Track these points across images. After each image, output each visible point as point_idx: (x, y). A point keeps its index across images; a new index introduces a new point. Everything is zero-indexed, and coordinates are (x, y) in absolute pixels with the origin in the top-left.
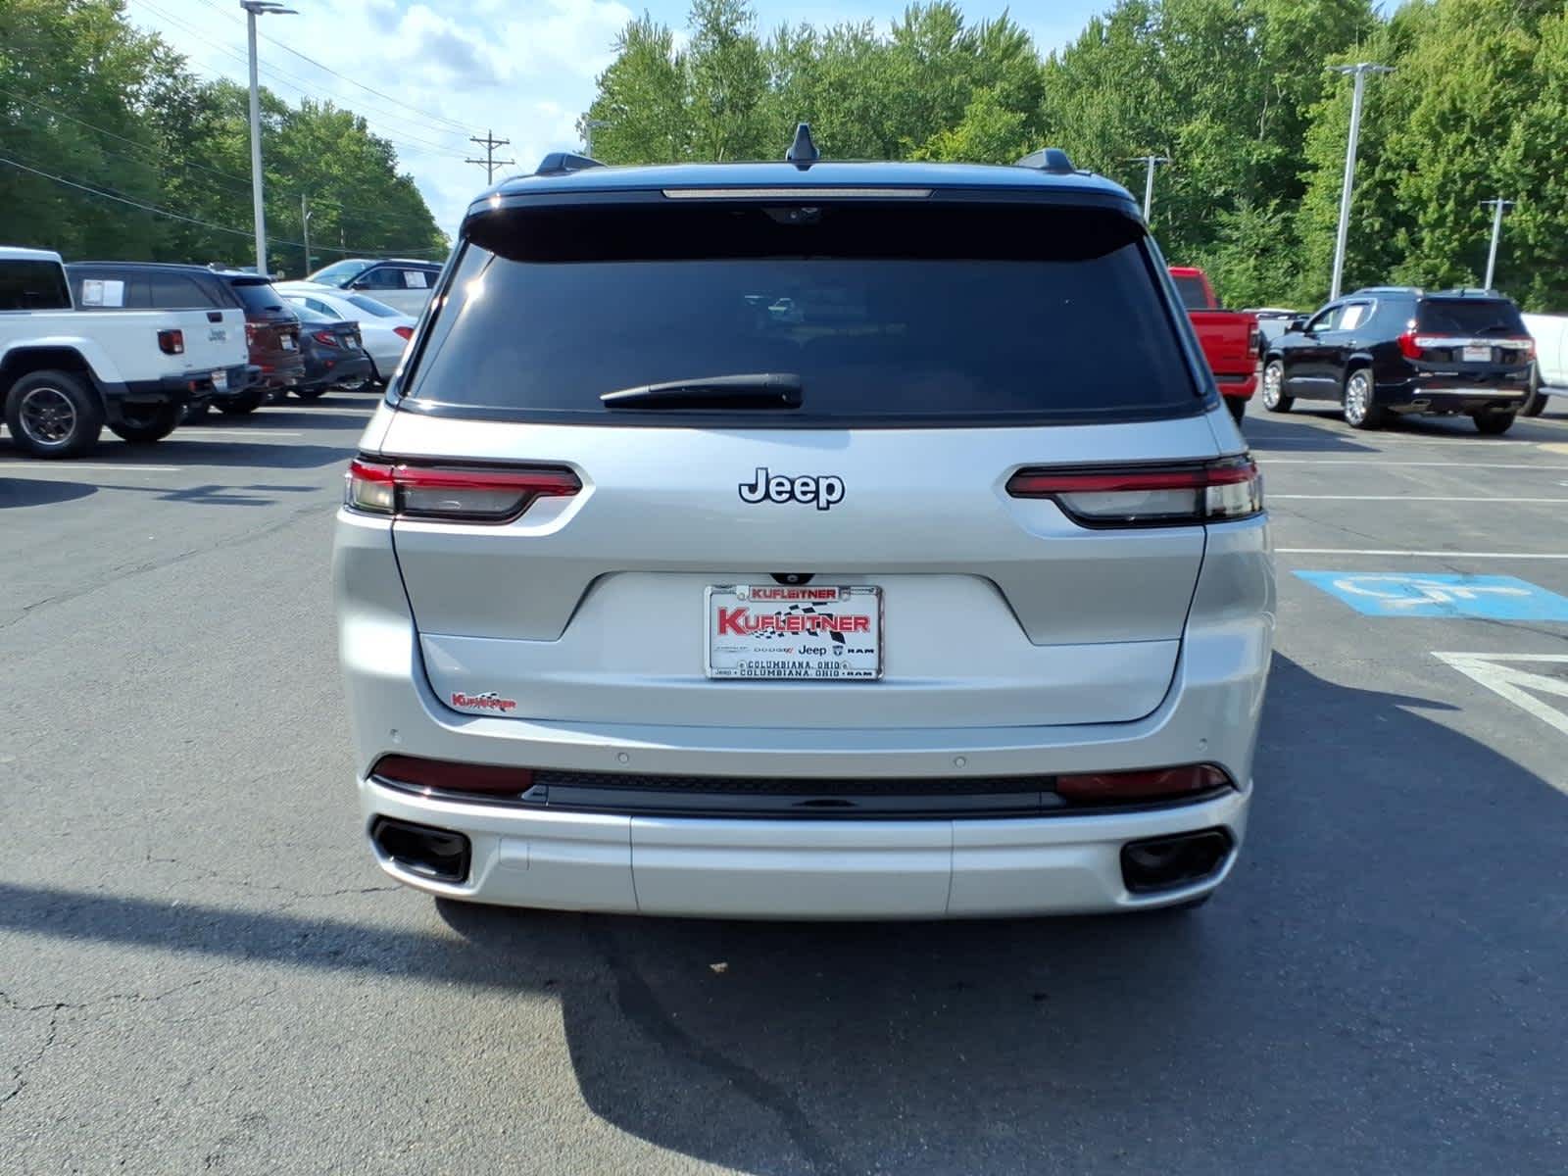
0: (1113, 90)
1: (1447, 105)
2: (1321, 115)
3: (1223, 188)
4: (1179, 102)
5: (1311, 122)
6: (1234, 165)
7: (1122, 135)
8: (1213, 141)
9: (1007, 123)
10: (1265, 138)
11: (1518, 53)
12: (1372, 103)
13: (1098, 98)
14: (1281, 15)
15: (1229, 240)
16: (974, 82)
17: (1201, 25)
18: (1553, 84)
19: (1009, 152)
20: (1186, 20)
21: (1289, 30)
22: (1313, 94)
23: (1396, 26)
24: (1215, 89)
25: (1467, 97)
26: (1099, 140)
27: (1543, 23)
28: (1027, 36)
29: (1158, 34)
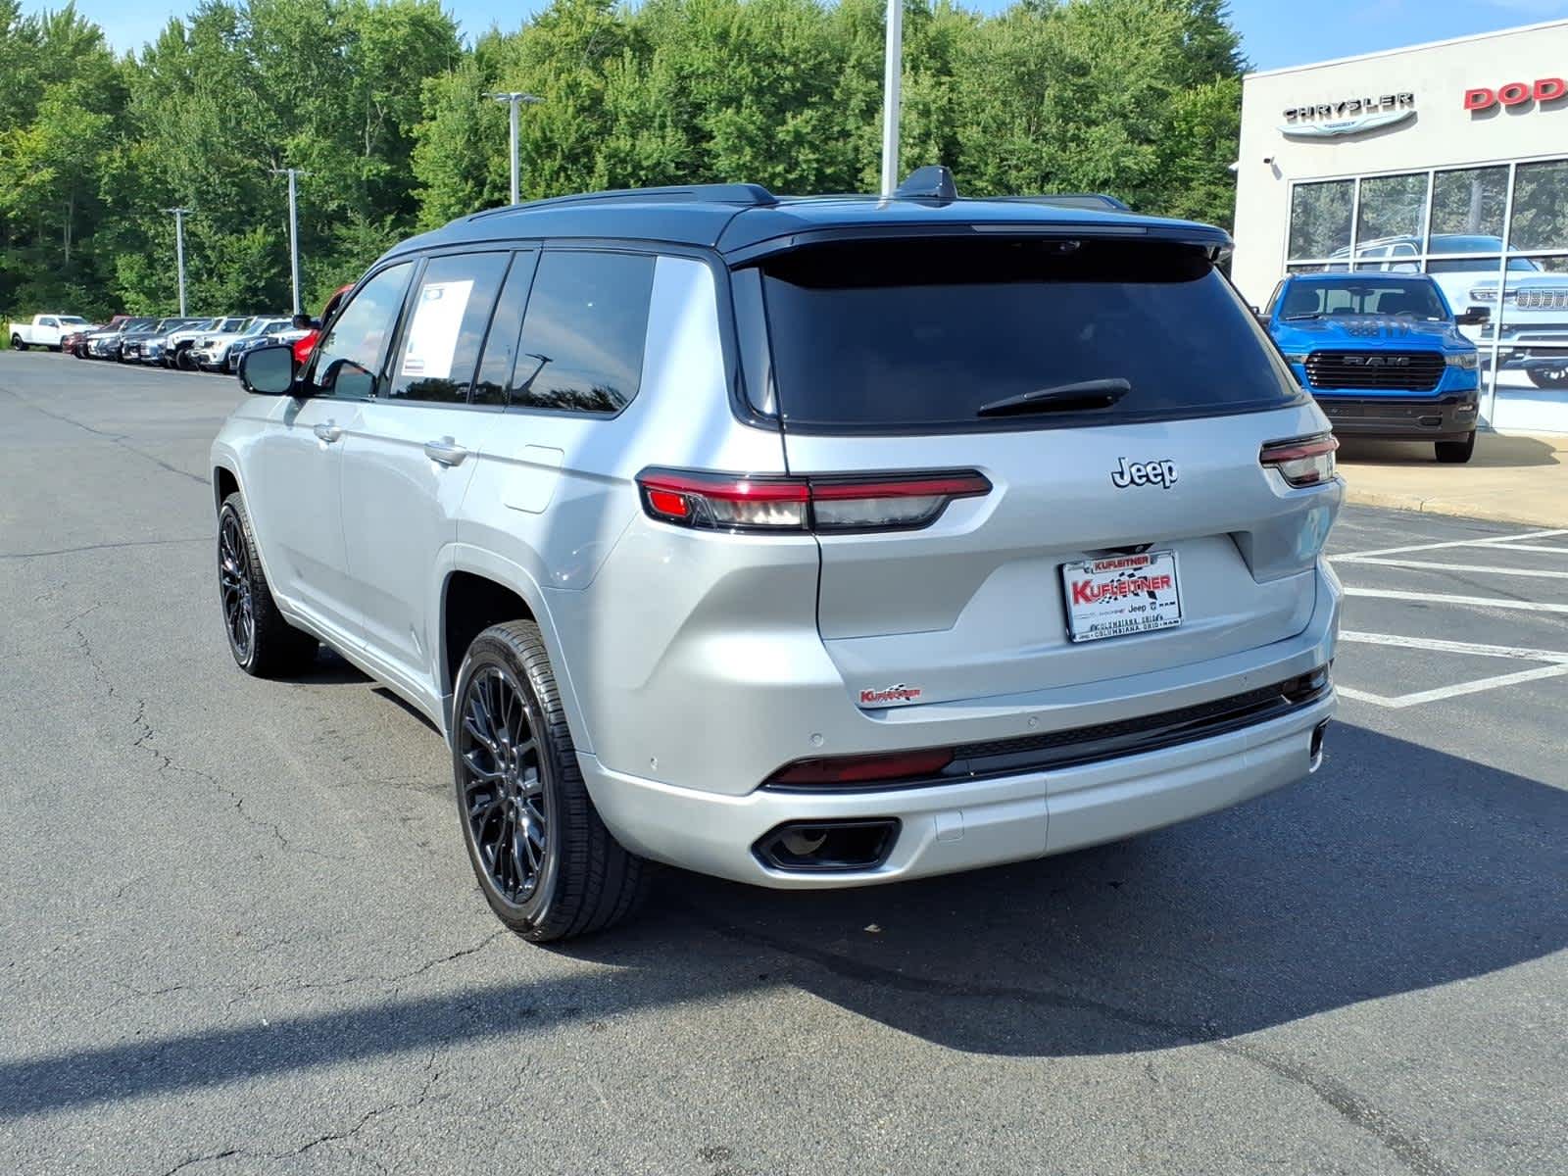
0: (210, 98)
1: (538, 134)
2: (426, 136)
3: (336, 203)
4: (280, 114)
5: (417, 140)
6: (345, 180)
7: (226, 144)
8: (320, 155)
9: (90, 125)
10: (371, 155)
11: (592, 91)
12: (471, 127)
13: (192, 106)
14: (375, 35)
15: (350, 253)
16: (43, 76)
17: (297, 38)
18: (623, 120)
19: (100, 156)
20: (279, 31)
21: (384, 51)
22: (415, 115)
23: (480, 57)
24: (317, 103)
25: (555, 127)
26: (202, 148)
27: (608, 64)
28: (100, 32)
29: (249, 43)
